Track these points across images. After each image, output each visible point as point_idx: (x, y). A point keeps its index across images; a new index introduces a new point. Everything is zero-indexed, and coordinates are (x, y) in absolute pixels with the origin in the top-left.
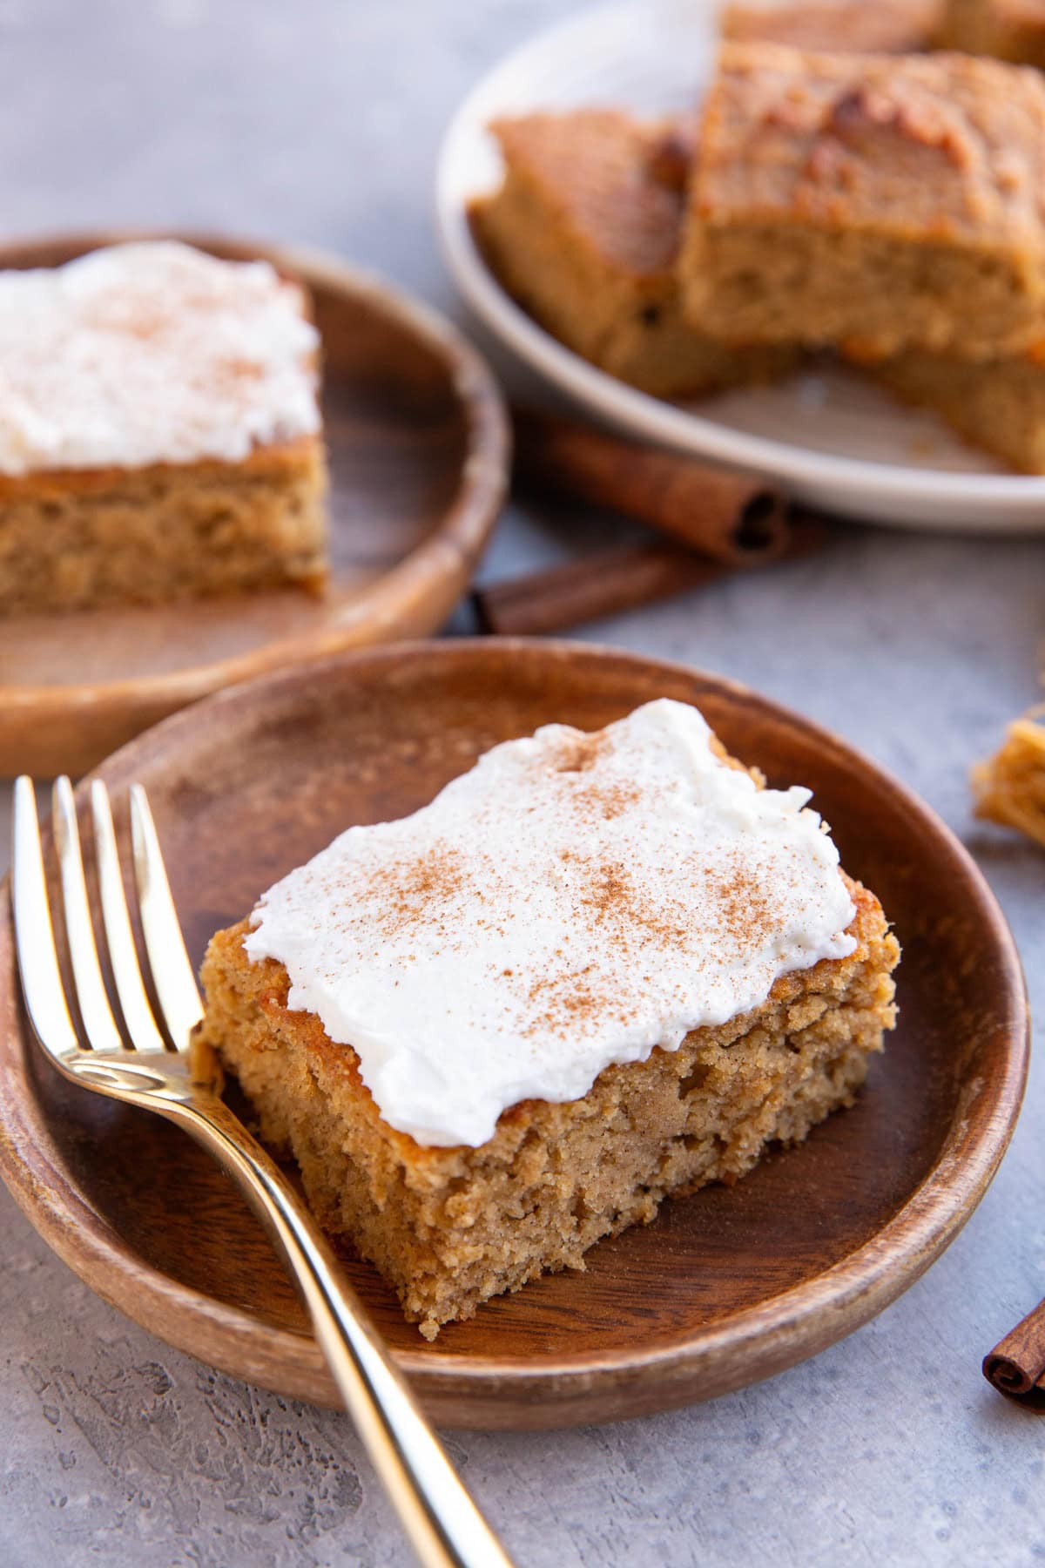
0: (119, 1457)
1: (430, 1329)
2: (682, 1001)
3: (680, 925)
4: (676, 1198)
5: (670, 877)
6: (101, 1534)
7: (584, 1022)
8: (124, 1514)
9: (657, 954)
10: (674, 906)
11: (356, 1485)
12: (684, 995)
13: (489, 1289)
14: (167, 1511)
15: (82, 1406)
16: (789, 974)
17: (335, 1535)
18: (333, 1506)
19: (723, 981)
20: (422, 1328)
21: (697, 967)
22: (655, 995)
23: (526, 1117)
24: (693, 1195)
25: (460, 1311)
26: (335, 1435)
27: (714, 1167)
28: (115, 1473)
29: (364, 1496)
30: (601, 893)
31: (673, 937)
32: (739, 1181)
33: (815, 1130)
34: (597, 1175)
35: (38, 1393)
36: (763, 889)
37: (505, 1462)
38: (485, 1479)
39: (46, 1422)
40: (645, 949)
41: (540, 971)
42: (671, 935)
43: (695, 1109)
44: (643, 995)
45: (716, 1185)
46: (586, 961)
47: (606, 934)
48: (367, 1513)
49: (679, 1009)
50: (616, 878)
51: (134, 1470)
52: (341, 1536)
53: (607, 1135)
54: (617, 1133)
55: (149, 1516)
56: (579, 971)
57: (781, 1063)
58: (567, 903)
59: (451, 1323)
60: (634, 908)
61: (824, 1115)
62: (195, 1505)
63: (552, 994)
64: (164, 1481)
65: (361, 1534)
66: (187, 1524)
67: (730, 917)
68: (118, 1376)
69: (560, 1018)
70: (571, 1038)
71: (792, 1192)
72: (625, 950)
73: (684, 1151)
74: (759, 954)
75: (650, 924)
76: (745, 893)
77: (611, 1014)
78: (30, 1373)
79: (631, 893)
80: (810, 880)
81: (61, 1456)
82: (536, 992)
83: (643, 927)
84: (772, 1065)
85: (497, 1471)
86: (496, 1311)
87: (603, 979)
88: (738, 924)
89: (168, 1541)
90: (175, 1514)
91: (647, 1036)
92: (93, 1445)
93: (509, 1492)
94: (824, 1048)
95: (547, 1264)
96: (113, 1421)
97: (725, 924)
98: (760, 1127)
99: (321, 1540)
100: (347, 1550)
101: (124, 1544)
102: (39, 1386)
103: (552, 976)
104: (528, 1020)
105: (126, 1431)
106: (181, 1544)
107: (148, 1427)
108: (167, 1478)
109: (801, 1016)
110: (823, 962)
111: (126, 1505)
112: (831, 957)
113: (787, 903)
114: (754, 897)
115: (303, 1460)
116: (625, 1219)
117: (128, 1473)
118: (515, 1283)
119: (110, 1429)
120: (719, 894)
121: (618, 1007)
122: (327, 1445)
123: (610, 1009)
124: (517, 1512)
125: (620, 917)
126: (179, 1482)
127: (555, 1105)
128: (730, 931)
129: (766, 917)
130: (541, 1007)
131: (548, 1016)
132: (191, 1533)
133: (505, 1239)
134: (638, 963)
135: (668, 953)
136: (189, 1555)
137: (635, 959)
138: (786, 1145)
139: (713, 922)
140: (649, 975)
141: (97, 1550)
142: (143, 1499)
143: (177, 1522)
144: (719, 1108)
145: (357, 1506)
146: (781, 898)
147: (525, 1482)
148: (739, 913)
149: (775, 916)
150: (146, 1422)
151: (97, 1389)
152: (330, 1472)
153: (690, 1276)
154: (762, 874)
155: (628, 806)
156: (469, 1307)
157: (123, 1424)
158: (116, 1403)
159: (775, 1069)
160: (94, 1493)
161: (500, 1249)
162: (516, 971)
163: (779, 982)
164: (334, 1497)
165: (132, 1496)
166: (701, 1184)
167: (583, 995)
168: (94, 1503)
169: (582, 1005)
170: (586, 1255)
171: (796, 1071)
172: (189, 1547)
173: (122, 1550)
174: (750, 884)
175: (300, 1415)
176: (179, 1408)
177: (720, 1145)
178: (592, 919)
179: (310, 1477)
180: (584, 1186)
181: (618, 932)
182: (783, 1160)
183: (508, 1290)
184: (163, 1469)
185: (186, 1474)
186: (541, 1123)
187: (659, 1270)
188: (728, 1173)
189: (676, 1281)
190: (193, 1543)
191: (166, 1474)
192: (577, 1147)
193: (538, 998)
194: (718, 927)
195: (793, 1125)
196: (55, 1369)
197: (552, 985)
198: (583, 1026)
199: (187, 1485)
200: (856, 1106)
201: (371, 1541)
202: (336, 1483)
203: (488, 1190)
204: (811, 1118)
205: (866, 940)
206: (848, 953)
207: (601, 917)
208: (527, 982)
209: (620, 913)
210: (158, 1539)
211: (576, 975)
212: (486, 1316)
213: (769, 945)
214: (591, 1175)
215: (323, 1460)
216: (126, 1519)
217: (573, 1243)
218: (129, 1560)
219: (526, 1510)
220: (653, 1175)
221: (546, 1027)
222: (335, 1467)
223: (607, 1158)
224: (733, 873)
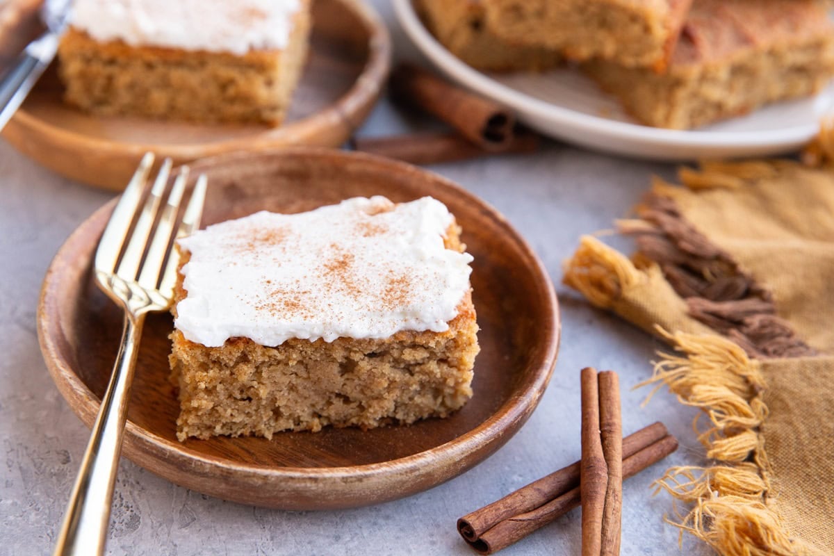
0: (33, 487)
1: (182, 436)
2: (339, 320)
3: (361, 289)
4: (335, 427)
5: (371, 268)
6: (11, 518)
7: (288, 313)
8: (25, 511)
9: (342, 296)
10: (365, 280)
11: (138, 521)
12: (342, 317)
13: (218, 430)
14: (46, 514)
15: (25, 462)
16: (409, 331)
17: (119, 540)
18: (123, 527)
19: (367, 320)
20: (178, 434)
21: (357, 308)
22: (328, 313)
23: (242, 346)
24: (343, 428)
25: (201, 434)
26: (138, 497)
27: (357, 418)
28: (29, 493)
29: (140, 526)
30: (336, 264)
31: (355, 293)
32: (369, 430)
33: (419, 421)
34: (286, 394)
35: (8, 452)
36: (410, 287)
37: (213, 525)
38: (200, 530)
39: (6, 466)
40: (338, 293)
41: (284, 286)
42: (354, 291)
43: (348, 382)
44: (323, 311)
45: (356, 428)
46: (307, 289)
47: (324, 281)
48: (138, 533)
49: (335, 322)
50: (347, 260)
51: (38, 494)
52: (122, 541)
53: (293, 376)
54: (300, 377)
55: (37, 515)
56: (301, 291)
57: (398, 376)
58: (317, 264)
59: (193, 438)
60: (346, 275)
61: (426, 416)
62: (60, 515)
63: (282, 297)
64: (50, 501)
65: (132, 542)
66: (53, 521)
67: (387, 293)
68: (47, 453)
69: (278, 307)
70: (276, 317)
71: (390, 443)
72: (328, 291)
73: (341, 403)
74: (391, 315)
75: (347, 284)
76: (401, 285)
77: (302, 313)
78: (7, 443)
79: (349, 269)
80: (436, 290)
81: (7, 481)
82: (275, 293)
83: (344, 284)
84: (392, 375)
85: (207, 528)
86: (220, 442)
87: (310, 298)
88: (389, 297)
89: (41, 527)
90: (49, 516)
91: (313, 329)
92: (24, 480)
93: (209, 538)
94: (424, 378)
95: (254, 430)
96: (37, 471)
97: (383, 295)
98: (383, 405)
99: (112, 540)
100: (122, 547)
101: (20, 524)
102: (9, 450)
103: (288, 290)
104: (263, 304)
105: (41, 477)
106: (46, 529)
107: (52, 477)
108: (52, 500)
109: (409, 354)
110: (428, 331)
111: (28, 508)
112: (432, 330)
113: (417, 296)
114: (405, 289)
115: (118, 505)
116: (303, 426)
117: (35, 494)
118: (236, 433)
119: (34, 474)
120: (389, 282)
121: (307, 311)
122: (132, 501)
123: (303, 311)
124: (209, 547)
125: (336, 276)
126: (56, 503)
127: (258, 346)
128: (383, 299)
129: (403, 299)
130: (274, 300)
131: (273, 305)
132: (53, 525)
133: (230, 406)
134: (331, 297)
135: (348, 298)
136: (48, 535)
137: (330, 295)
138: (401, 423)
139: (378, 293)
140: (332, 304)
141: (7, 524)
142: (37, 507)
143: (48, 520)
144: (361, 387)
145: (135, 530)
146: (416, 293)
147: (218, 535)
148: (392, 293)
149: (408, 299)
150: (52, 475)
151: (35, 456)
152: (129, 513)
153: (316, 459)
154: (415, 280)
155: (377, 234)
156: (206, 435)
157: (41, 473)
158: (41, 464)
159: (394, 378)
160: (16, 500)
161: (225, 410)
162: (273, 282)
163: (401, 332)
164: (126, 524)
165: (32, 505)
166: (349, 424)
167: (296, 302)
168: (14, 504)
169: (292, 306)
170: (274, 434)
171: (407, 384)
172: (49, 531)
173: (18, 526)
174: (407, 282)
175: (125, 485)
176: (70, 472)
177: (361, 408)
178: (323, 273)
179: (118, 514)
180: (277, 397)
181: (330, 282)
182: (396, 429)
183: (230, 435)
184: (52, 496)
185: (61, 500)
186: (250, 352)
187: (304, 452)
188: (363, 424)
189: (309, 460)
190: (52, 530)
191: (52, 498)
192: (274, 375)
193: (274, 296)
194: (378, 295)
195: (407, 414)
196: (21, 444)
197: (285, 293)
198: (286, 314)
199: (59, 505)
200: (446, 419)
201: (135, 546)
202: (129, 518)
203: (217, 375)
204: (417, 414)
205: (457, 330)
206: (441, 331)
207: (328, 273)
208: (274, 288)
209: (338, 275)
210: (36, 525)
211: (299, 293)
212: (214, 442)
213: (399, 311)
214: (282, 393)
215: (128, 507)
216: (26, 514)
217: (271, 426)
218: (20, 531)
219: (214, 547)
220: (322, 409)
221: (269, 309)
222: (132, 511)
223: (292, 388)
224: (403, 276)
